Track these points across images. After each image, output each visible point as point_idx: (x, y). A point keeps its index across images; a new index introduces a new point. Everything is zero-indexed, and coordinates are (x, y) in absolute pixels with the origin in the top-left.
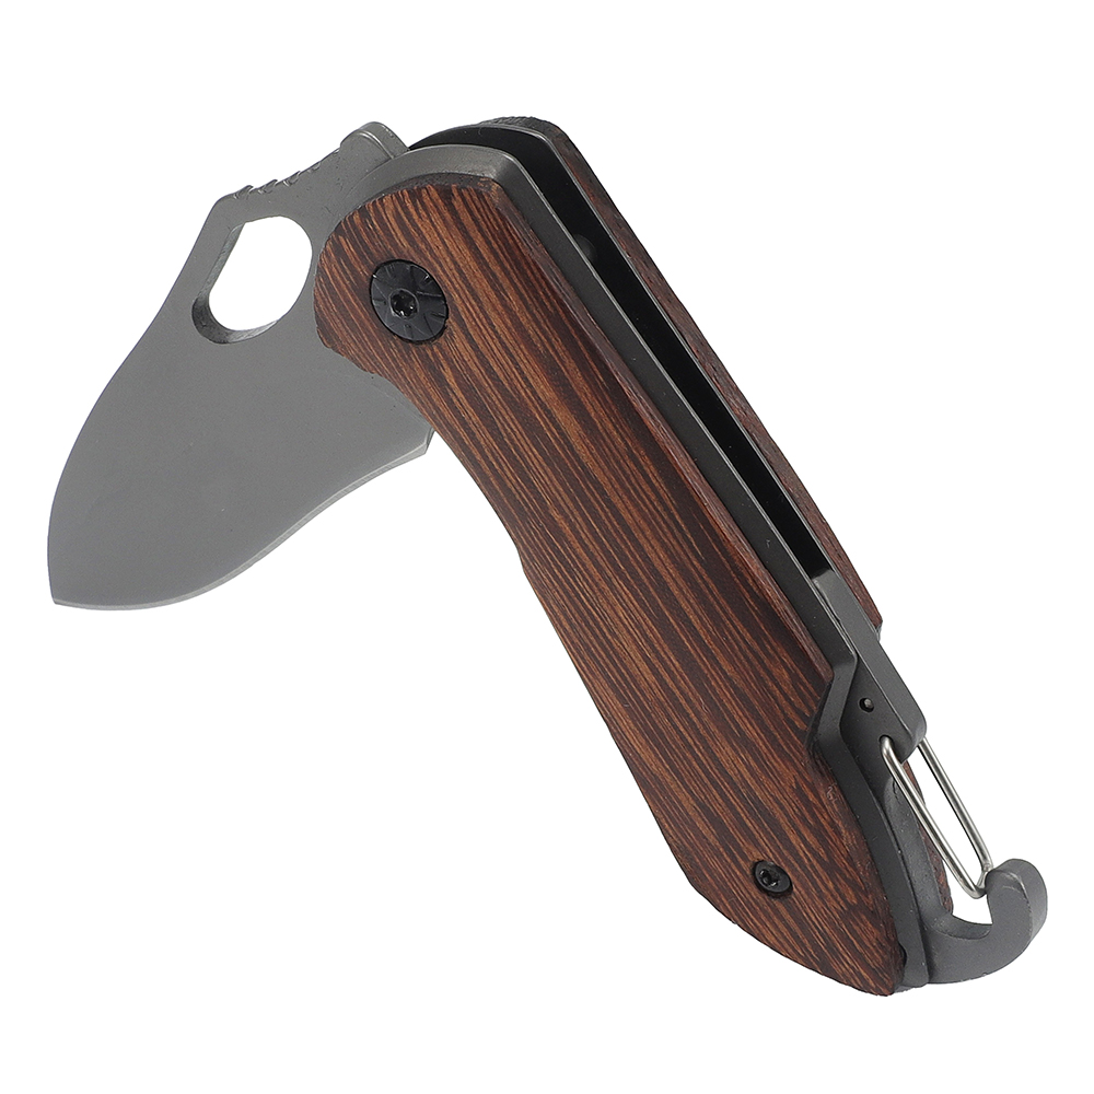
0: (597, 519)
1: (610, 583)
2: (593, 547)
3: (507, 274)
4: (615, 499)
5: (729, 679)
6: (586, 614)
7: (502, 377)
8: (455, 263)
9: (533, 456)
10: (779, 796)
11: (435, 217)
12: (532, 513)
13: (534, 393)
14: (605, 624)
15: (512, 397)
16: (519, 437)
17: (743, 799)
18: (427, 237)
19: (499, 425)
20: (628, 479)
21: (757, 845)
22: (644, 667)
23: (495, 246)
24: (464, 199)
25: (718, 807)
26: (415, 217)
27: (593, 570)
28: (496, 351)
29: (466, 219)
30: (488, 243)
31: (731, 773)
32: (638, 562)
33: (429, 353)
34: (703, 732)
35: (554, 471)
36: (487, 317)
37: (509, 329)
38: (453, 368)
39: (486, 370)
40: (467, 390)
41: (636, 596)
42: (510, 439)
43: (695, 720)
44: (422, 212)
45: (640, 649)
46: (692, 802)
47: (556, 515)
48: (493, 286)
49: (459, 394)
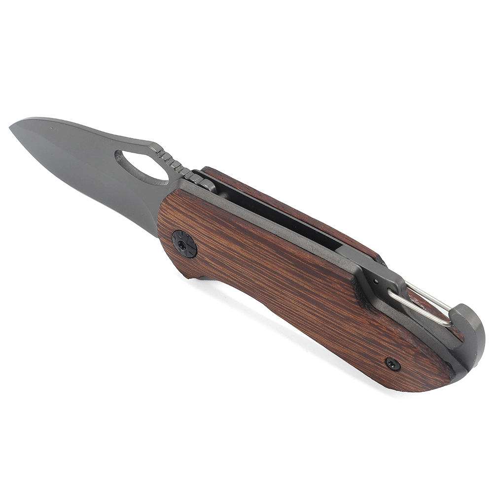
1: (284, 294)
2: (271, 285)
3: (192, 213)
4: (263, 263)
5: (327, 300)
7: (214, 247)
8: (181, 221)
9: (239, 267)
10: (368, 331)
11: (168, 210)
12: (254, 287)
13: (224, 246)
14: (293, 309)
15: (221, 252)
16: (232, 264)
17: (363, 340)
18: (171, 218)
19: (226, 264)
20: (260, 253)
21: (379, 355)
22: (311, 315)
23: (185, 207)
24: (170, 199)
25: (362, 350)
26: (166, 215)
27: (276, 292)
28: (208, 240)
29: (174, 204)
30: (183, 207)
31: (353, 333)
32: (282, 280)
33: (199, 256)
34: (337, 325)
35: (245, 267)
37: (205, 230)
38: (206, 256)
40: (213, 260)
41: (292, 293)
42: (232, 267)
43: (333, 322)
44: (166, 212)
45: (305, 310)
46: (357, 354)
47: (257, 282)
48: (193, 220)
49: (213, 263)
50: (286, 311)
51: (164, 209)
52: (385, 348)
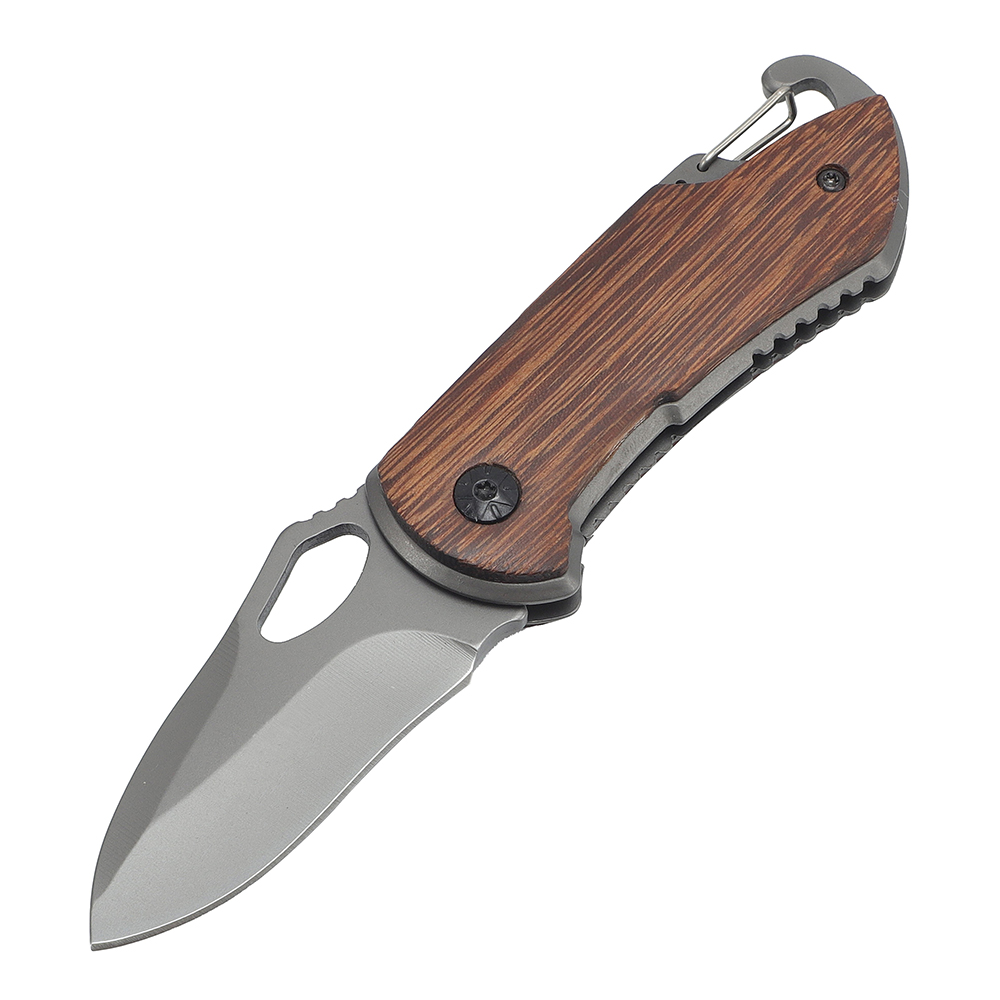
0: (595, 337)
1: (645, 319)
2: (620, 334)
3: (431, 432)
4: (573, 329)
5: (678, 233)
6: (681, 332)
7: (513, 418)
9: (567, 386)
10: (754, 185)
11: (408, 486)
12: (616, 380)
13: (515, 395)
14: (681, 317)
15: (526, 408)
16: (556, 399)
17: (773, 205)
18: (426, 488)
19: (554, 413)
21: (807, 190)
22: (702, 286)
23: (414, 444)
24: (387, 472)
25: (793, 217)
26: (414, 499)
27: (639, 332)
28: (494, 425)
30: (413, 448)
31: (754, 216)
32: (616, 305)
33: (522, 472)
34: (732, 239)
35: (572, 371)
36: (470, 436)
37: (472, 421)
38: (524, 452)
39: (513, 428)
40: (538, 439)
42: (562, 404)
43: (724, 246)
44: (409, 495)
45: (687, 291)
46: (799, 238)
47: (608, 364)
48: (444, 438)
49: (544, 444)
50: (682, 336)
51: (402, 496)
52: (796, 172)
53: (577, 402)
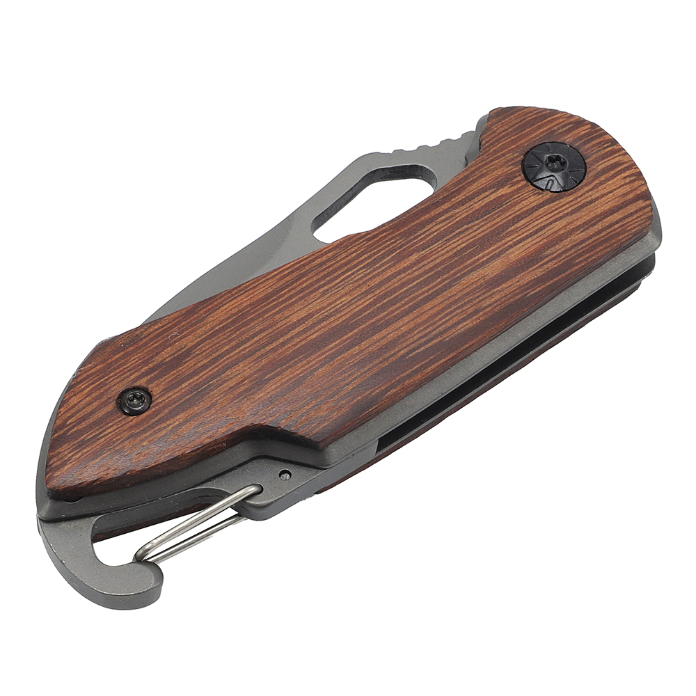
0: (420, 285)
2: (395, 282)
3: (597, 233)
4: (440, 298)
5: (312, 373)
6: (335, 275)
7: (517, 225)
8: (597, 199)
9: (459, 244)
11: (628, 188)
12: (410, 241)
13: (511, 247)
14: (331, 288)
15: (503, 232)
16: (472, 235)
17: (206, 381)
18: (611, 182)
19: (477, 222)
20: (459, 307)
22: (303, 314)
23: (616, 226)
24: (643, 208)
25: (192, 363)
26: (623, 175)
28: (536, 223)
29: (631, 209)
30: (617, 222)
31: (228, 373)
32: (393, 312)
33: (519, 178)
34: (259, 353)
35: (451, 257)
36: (561, 218)
37: (556, 232)
38: (512, 194)
39: (519, 216)
40: (498, 202)
41: (361, 311)
42: (467, 229)
43: (268, 348)
44: (628, 180)
45: (317, 312)
46: (190, 345)
47: (414, 257)
48: (585, 224)
49: (493, 197)
50: (335, 270)
51: (634, 181)
52: (170, 412)
53: (452, 229)
